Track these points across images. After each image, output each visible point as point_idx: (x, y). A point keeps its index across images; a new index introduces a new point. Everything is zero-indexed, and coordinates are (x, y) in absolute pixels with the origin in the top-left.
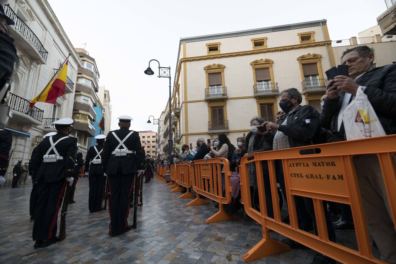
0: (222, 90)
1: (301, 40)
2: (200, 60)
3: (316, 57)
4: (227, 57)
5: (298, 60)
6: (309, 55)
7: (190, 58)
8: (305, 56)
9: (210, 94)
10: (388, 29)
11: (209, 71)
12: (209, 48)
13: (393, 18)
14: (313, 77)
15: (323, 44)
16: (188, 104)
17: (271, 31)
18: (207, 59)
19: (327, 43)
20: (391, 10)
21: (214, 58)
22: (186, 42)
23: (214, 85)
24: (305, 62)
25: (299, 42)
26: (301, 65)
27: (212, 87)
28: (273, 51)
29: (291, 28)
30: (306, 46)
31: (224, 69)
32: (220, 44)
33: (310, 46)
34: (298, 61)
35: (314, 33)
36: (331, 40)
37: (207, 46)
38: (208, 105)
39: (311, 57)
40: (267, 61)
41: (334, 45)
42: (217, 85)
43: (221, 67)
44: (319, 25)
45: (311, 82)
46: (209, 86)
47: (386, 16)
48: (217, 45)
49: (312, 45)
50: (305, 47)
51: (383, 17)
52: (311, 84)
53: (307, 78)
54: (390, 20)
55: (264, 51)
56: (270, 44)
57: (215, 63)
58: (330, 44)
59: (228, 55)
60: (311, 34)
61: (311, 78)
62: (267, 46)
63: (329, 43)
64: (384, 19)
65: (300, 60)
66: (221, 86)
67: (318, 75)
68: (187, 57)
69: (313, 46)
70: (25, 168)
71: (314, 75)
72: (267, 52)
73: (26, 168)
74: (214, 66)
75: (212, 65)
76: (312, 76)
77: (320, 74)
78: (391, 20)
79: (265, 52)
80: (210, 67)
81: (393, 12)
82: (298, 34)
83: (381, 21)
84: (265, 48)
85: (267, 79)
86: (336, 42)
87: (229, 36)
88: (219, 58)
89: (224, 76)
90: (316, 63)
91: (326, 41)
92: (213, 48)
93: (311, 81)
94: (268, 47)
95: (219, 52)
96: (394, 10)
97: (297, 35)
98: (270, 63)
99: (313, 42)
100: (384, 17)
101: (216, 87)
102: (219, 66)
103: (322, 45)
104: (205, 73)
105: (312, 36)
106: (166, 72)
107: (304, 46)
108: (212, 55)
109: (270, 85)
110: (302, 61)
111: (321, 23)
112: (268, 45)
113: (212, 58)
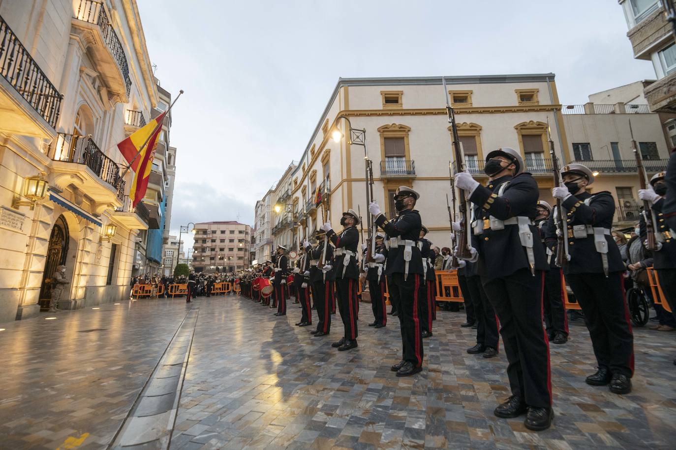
0: (404, 164)
1: (520, 99)
2: (372, 115)
3: (542, 126)
4: (413, 114)
5: (517, 129)
6: (531, 123)
7: (357, 111)
8: (525, 124)
9: (387, 169)
10: (658, 106)
11: (385, 133)
12: (386, 98)
13: (665, 93)
14: (536, 155)
15: (550, 108)
16: (353, 182)
17: (478, 82)
18: (383, 115)
19: (555, 108)
20: (664, 83)
21: (394, 114)
22: (349, 85)
23: (392, 157)
24: (525, 132)
25: (517, 102)
26: (521, 136)
27: (390, 159)
28: (481, 113)
29: (507, 81)
30: (527, 109)
31: (409, 133)
32: (402, 94)
33: (533, 110)
34: (516, 131)
35: (538, 92)
36: (560, 104)
37: (382, 94)
38: (384, 187)
39: (535, 126)
40: (472, 126)
41: (564, 111)
42: (397, 157)
43: (405, 130)
44: (544, 80)
45: (534, 163)
46: (386, 157)
47: (657, 88)
48: (398, 94)
49: (536, 108)
50: (526, 111)
51: (652, 89)
52: (534, 165)
53: (528, 155)
54: (661, 95)
55: (468, 110)
56: (476, 102)
57: (395, 123)
58: (560, 110)
59: (414, 112)
60: (534, 92)
61: (533, 156)
62: (472, 104)
63: (558, 108)
64: (654, 92)
65: (519, 128)
66: (404, 159)
67: (543, 152)
68: (351, 109)
69: (537, 111)
70: (61, 278)
71: (538, 153)
72: (473, 112)
73: (63, 278)
74: (394, 127)
75: (391, 124)
76: (536, 153)
77: (545, 152)
78: (663, 95)
79: (469, 113)
80: (386, 128)
81: (667, 85)
82: (516, 91)
83: (649, 94)
84: (469, 106)
85: (472, 153)
86: (566, 107)
87: (416, 83)
88: (402, 115)
89: (408, 144)
90: (540, 136)
91: (554, 105)
92: (391, 100)
93: (533, 161)
94: (474, 106)
95: (401, 106)
96: (668, 83)
97: (514, 92)
98: (476, 130)
99: (536, 104)
100: (654, 90)
101: (395, 159)
102: (401, 127)
103: (548, 110)
104: (379, 137)
105: (535, 96)
106: (360, 137)
107: (524, 109)
108: (391, 110)
109: (476, 163)
110: (522, 131)
111: (547, 78)
112: (473, 102)
113: (390, 115)
